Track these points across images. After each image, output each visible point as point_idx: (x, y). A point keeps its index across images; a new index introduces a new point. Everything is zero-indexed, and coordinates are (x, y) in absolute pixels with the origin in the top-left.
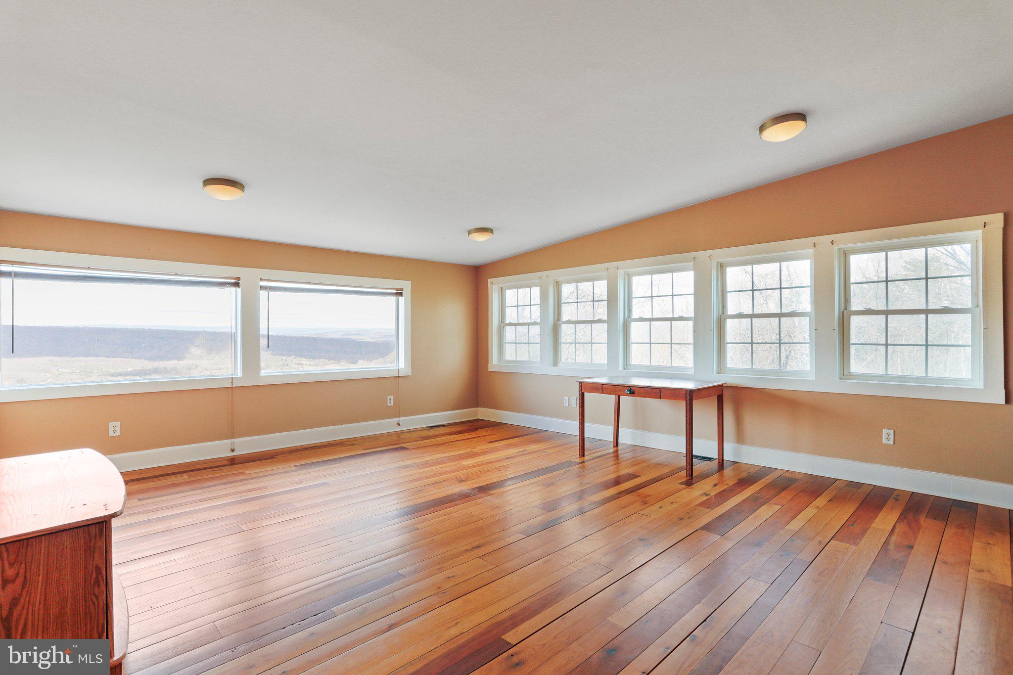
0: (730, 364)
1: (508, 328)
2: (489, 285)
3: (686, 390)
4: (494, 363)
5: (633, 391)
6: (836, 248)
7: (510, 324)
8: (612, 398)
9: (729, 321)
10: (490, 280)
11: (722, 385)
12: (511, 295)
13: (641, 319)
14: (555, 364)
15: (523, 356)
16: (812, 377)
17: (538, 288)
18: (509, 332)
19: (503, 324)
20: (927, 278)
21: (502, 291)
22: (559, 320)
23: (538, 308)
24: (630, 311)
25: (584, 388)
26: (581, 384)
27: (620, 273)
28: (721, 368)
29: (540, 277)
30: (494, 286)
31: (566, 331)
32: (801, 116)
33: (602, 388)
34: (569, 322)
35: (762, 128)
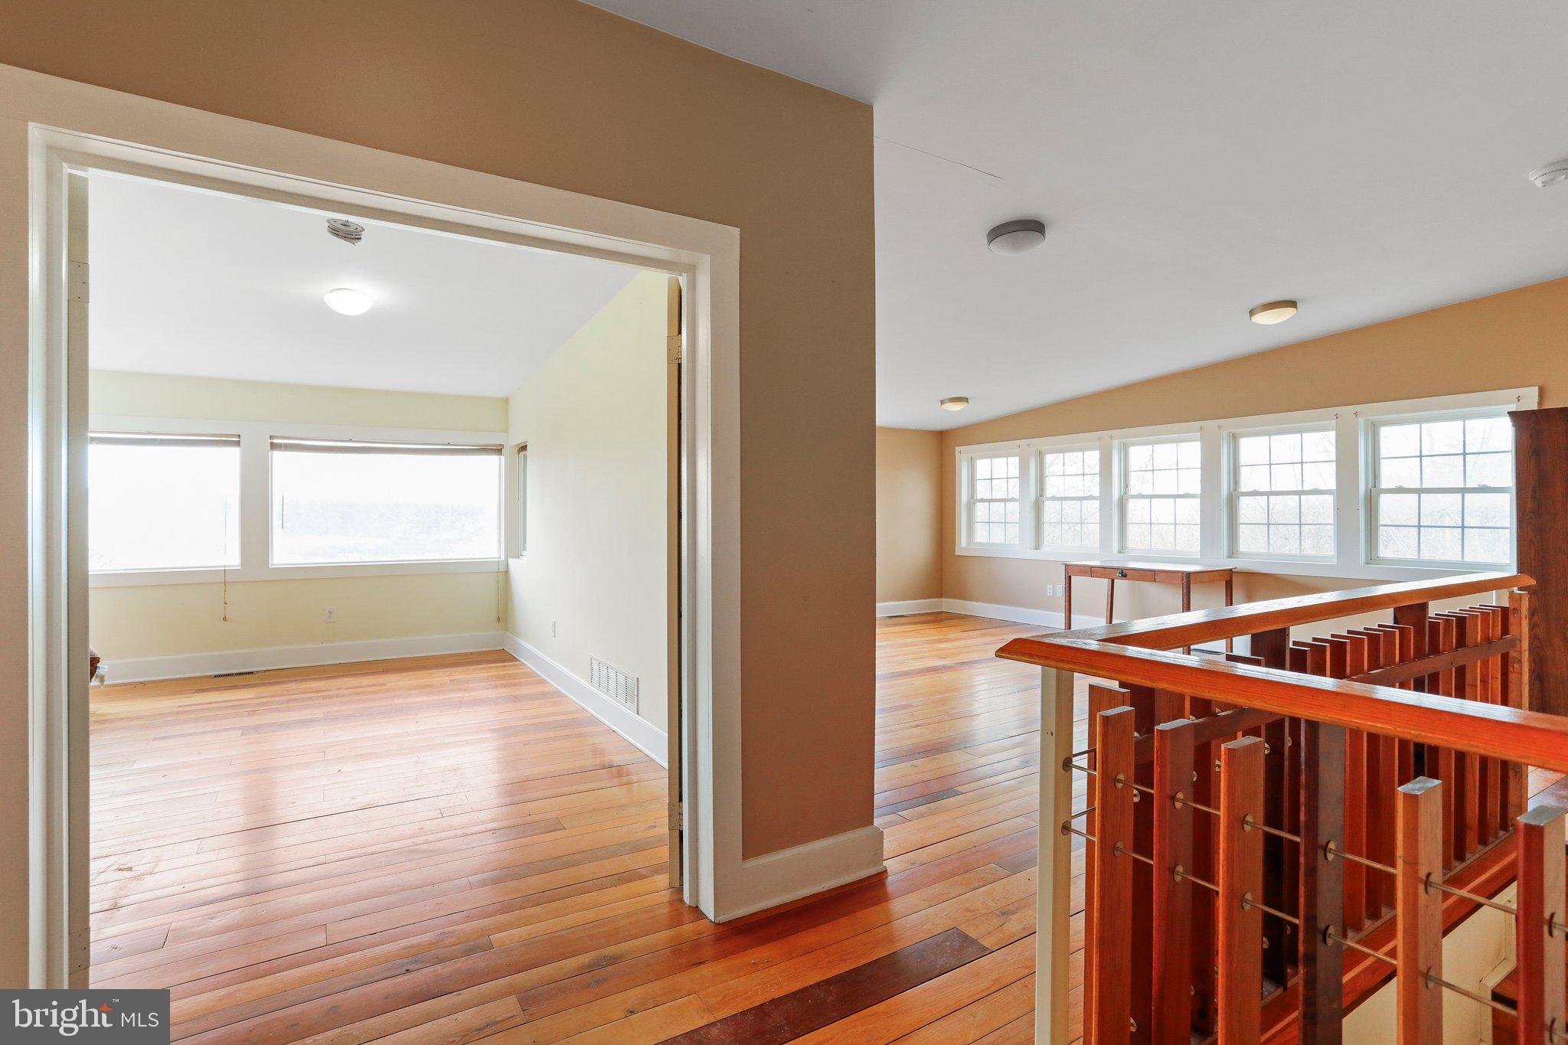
0: (1243, 547)
1: (979, 505)
2: (957, 452)
3: (1183, 572)
4: (963, 545)
5: (1124, 574)
6: (1361, 421)
7: (982, 500)
8: (1105, 583)
9: (1243, 500)
10: (957, 449)
11: (1231, 570)
12: (983, 466)
13: (1140, 496)
14: (1037, 547)
15: (998, 536)
16: (1334, 561)
17: (1017, 459)
18: (981, 509)
19: (973, 500)
20: (1464, 454)
21: (972, 462)
22: (1041, 495)
23: (1016, 481)
24: (1126, 486)
25: (1070, 572)
26: (1067, 566)
27: (1116, 443)
28: (1232, 553)
29: (1019, 446)
30: (962, 455)
31: (1050, 509)
32: (1292, 304)
33: (1091, 571)
34: (1054, 498)
35: (1252, 313)
